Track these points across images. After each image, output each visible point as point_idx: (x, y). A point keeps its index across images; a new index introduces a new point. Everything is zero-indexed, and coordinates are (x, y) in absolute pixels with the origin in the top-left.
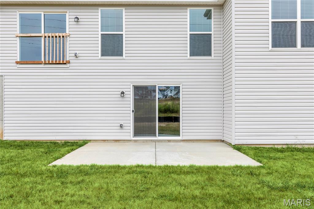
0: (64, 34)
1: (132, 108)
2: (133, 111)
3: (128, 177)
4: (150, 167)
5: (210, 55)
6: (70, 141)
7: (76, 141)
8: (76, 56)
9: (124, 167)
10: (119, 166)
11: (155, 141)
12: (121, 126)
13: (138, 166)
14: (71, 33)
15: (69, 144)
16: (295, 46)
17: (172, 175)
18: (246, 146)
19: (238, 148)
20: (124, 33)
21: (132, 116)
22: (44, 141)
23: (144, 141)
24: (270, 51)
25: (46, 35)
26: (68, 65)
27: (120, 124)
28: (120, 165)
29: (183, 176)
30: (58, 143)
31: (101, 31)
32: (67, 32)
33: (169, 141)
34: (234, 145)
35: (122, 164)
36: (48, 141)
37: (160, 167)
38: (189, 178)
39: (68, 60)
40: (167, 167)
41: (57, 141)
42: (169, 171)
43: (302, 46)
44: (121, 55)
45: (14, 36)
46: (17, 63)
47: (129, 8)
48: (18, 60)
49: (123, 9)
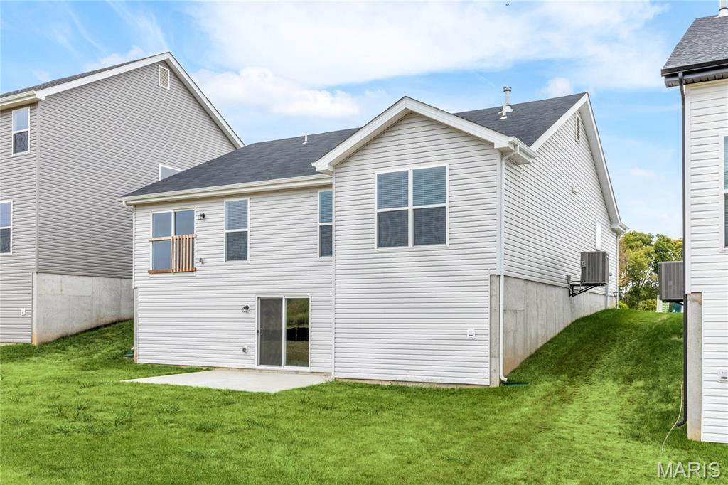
0: (193, 235)
1: (256, 327)
2: (257, 331)
8: (201, 261)
11: (281, 372)
12: (244, 350)
14: (198, 233)
16: (406, 244)
20: (248, 230)
21: (256, 338)
23: (269, 371)
24: (375, 252)
25: (177, 237)
26: (196, 273)
27: (242, 348)
31: (227, 229)
32: (196, 232)
33: (297, 372)
39: (196, 267)
43: (415, 244)
44: (245, 258)
45: (147, 240)
46: (149, 272)
47: (254, 197)
48: (151, 269)
49: (248, 199)
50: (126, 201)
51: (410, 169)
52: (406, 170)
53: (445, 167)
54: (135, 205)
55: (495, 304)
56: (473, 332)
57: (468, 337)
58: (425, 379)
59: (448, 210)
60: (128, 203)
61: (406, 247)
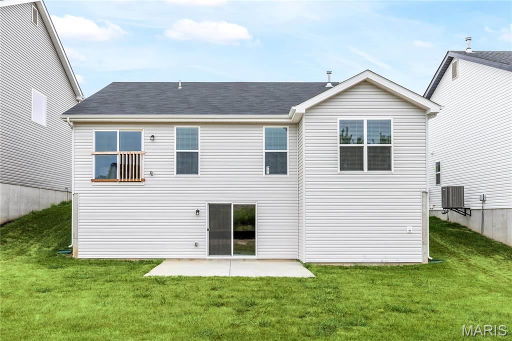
0: (139, 152)
1: (207, 227)
2: (208, 230)
3: (209, 282)
4: (225, 277)
5: (285, 172)
6: (144, 260)
7: (151, 260)
8: (151, 174)
9: (205, 277)
10: (200, 277)
11: (230, 260)
12: (196, 245)
13: (216, 277)
14: (146, 151)
15: (145, 262)
16: (362, 169)
17: (241, 281)
18: (315, 264)
19: (308, 266)
20: (199, 151)
21: (207, 234)
22: (119, 260)
23: (219, 260)
24: (339, 174)
25: (122, 153)
26: (143, 183)
27: (194, 243)
28: (201, 275)
29: (248, 282)
30: (133, 261)
31: (177, 149)
32: (143, 150)
33: (244, 260)
34: (305, 264)
35: (203, 275)
36: (123, 260)
37: (233, 277)
38: (253, 283)
39: (143, 178)
40: (237, 277)
41: (132, 260)
42: (238, 279)
43: (369, 169)
44: (197, 173)
45: (90, 153)
46: (92, 181)
47: (204, 126)
48: (94, 178)
49: (199, 127)
50: (70, 118)
51: (365, 120)
52: (362, 119)
53: (390, 121)
54: (75, 123)
55: (424, 210)
56: (411, 229)
57: (408, 231)
58: (379, 260)
59: (392, 149)
60: (71, 120)
61: (362, 172)
